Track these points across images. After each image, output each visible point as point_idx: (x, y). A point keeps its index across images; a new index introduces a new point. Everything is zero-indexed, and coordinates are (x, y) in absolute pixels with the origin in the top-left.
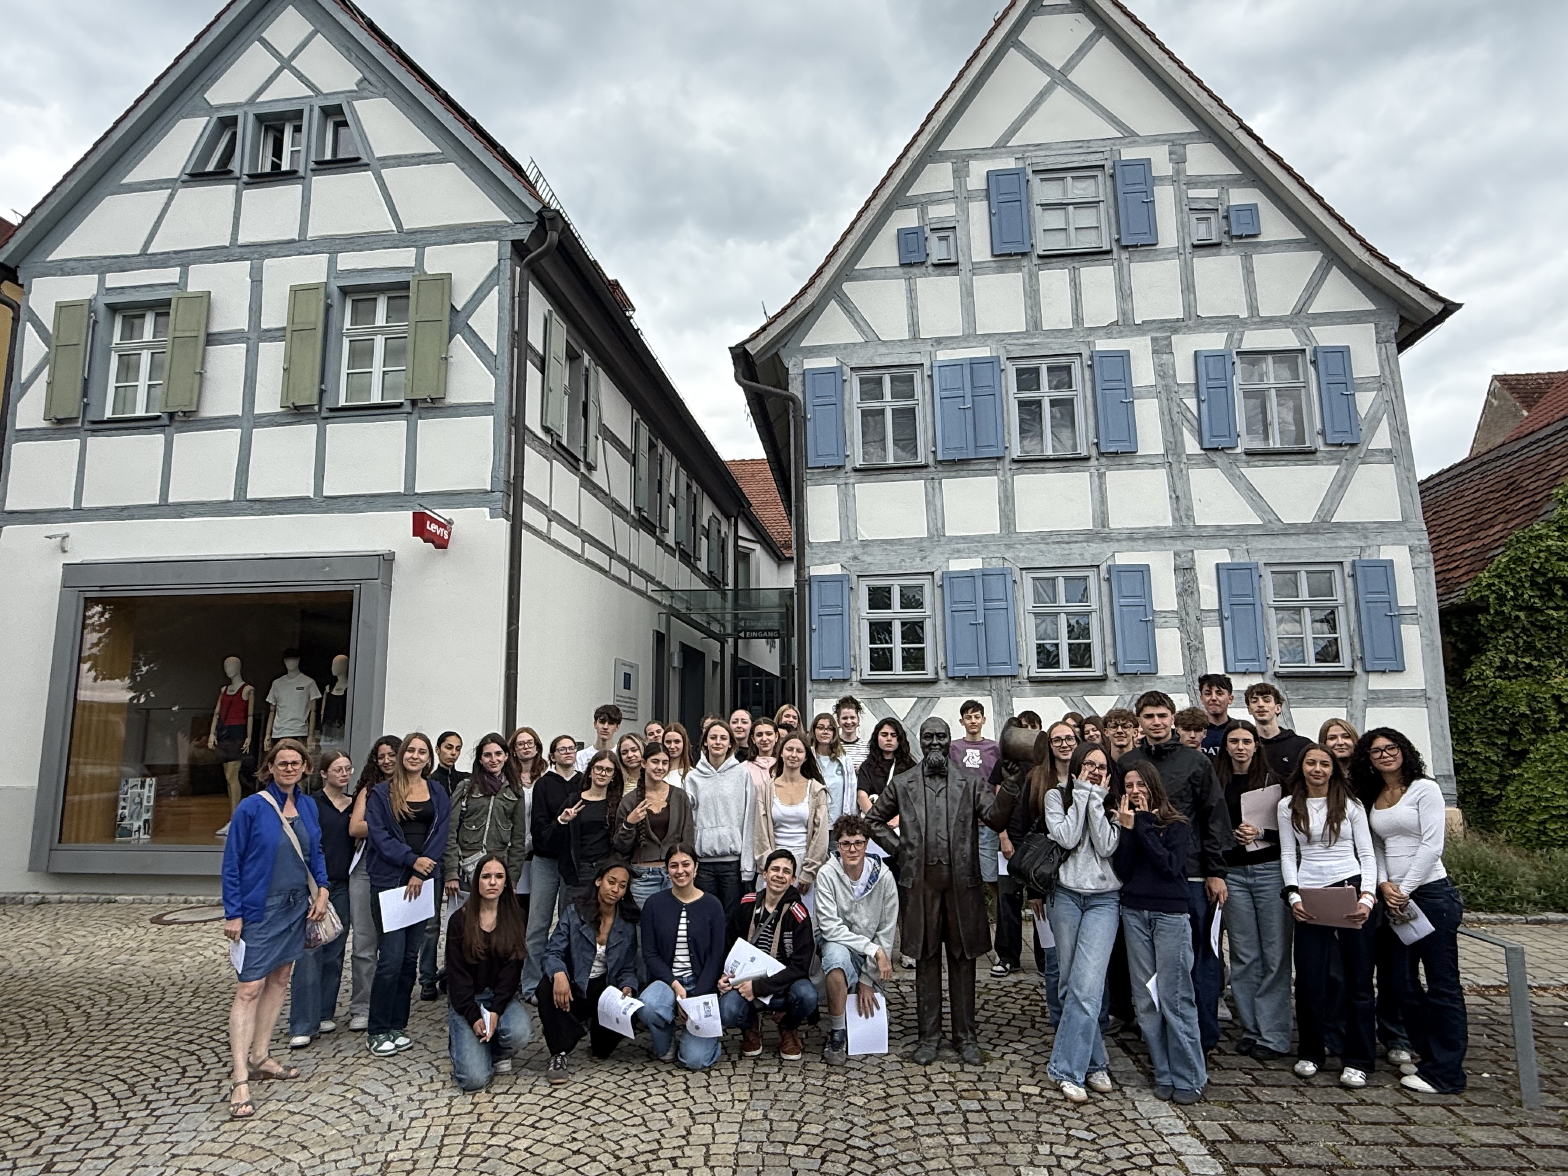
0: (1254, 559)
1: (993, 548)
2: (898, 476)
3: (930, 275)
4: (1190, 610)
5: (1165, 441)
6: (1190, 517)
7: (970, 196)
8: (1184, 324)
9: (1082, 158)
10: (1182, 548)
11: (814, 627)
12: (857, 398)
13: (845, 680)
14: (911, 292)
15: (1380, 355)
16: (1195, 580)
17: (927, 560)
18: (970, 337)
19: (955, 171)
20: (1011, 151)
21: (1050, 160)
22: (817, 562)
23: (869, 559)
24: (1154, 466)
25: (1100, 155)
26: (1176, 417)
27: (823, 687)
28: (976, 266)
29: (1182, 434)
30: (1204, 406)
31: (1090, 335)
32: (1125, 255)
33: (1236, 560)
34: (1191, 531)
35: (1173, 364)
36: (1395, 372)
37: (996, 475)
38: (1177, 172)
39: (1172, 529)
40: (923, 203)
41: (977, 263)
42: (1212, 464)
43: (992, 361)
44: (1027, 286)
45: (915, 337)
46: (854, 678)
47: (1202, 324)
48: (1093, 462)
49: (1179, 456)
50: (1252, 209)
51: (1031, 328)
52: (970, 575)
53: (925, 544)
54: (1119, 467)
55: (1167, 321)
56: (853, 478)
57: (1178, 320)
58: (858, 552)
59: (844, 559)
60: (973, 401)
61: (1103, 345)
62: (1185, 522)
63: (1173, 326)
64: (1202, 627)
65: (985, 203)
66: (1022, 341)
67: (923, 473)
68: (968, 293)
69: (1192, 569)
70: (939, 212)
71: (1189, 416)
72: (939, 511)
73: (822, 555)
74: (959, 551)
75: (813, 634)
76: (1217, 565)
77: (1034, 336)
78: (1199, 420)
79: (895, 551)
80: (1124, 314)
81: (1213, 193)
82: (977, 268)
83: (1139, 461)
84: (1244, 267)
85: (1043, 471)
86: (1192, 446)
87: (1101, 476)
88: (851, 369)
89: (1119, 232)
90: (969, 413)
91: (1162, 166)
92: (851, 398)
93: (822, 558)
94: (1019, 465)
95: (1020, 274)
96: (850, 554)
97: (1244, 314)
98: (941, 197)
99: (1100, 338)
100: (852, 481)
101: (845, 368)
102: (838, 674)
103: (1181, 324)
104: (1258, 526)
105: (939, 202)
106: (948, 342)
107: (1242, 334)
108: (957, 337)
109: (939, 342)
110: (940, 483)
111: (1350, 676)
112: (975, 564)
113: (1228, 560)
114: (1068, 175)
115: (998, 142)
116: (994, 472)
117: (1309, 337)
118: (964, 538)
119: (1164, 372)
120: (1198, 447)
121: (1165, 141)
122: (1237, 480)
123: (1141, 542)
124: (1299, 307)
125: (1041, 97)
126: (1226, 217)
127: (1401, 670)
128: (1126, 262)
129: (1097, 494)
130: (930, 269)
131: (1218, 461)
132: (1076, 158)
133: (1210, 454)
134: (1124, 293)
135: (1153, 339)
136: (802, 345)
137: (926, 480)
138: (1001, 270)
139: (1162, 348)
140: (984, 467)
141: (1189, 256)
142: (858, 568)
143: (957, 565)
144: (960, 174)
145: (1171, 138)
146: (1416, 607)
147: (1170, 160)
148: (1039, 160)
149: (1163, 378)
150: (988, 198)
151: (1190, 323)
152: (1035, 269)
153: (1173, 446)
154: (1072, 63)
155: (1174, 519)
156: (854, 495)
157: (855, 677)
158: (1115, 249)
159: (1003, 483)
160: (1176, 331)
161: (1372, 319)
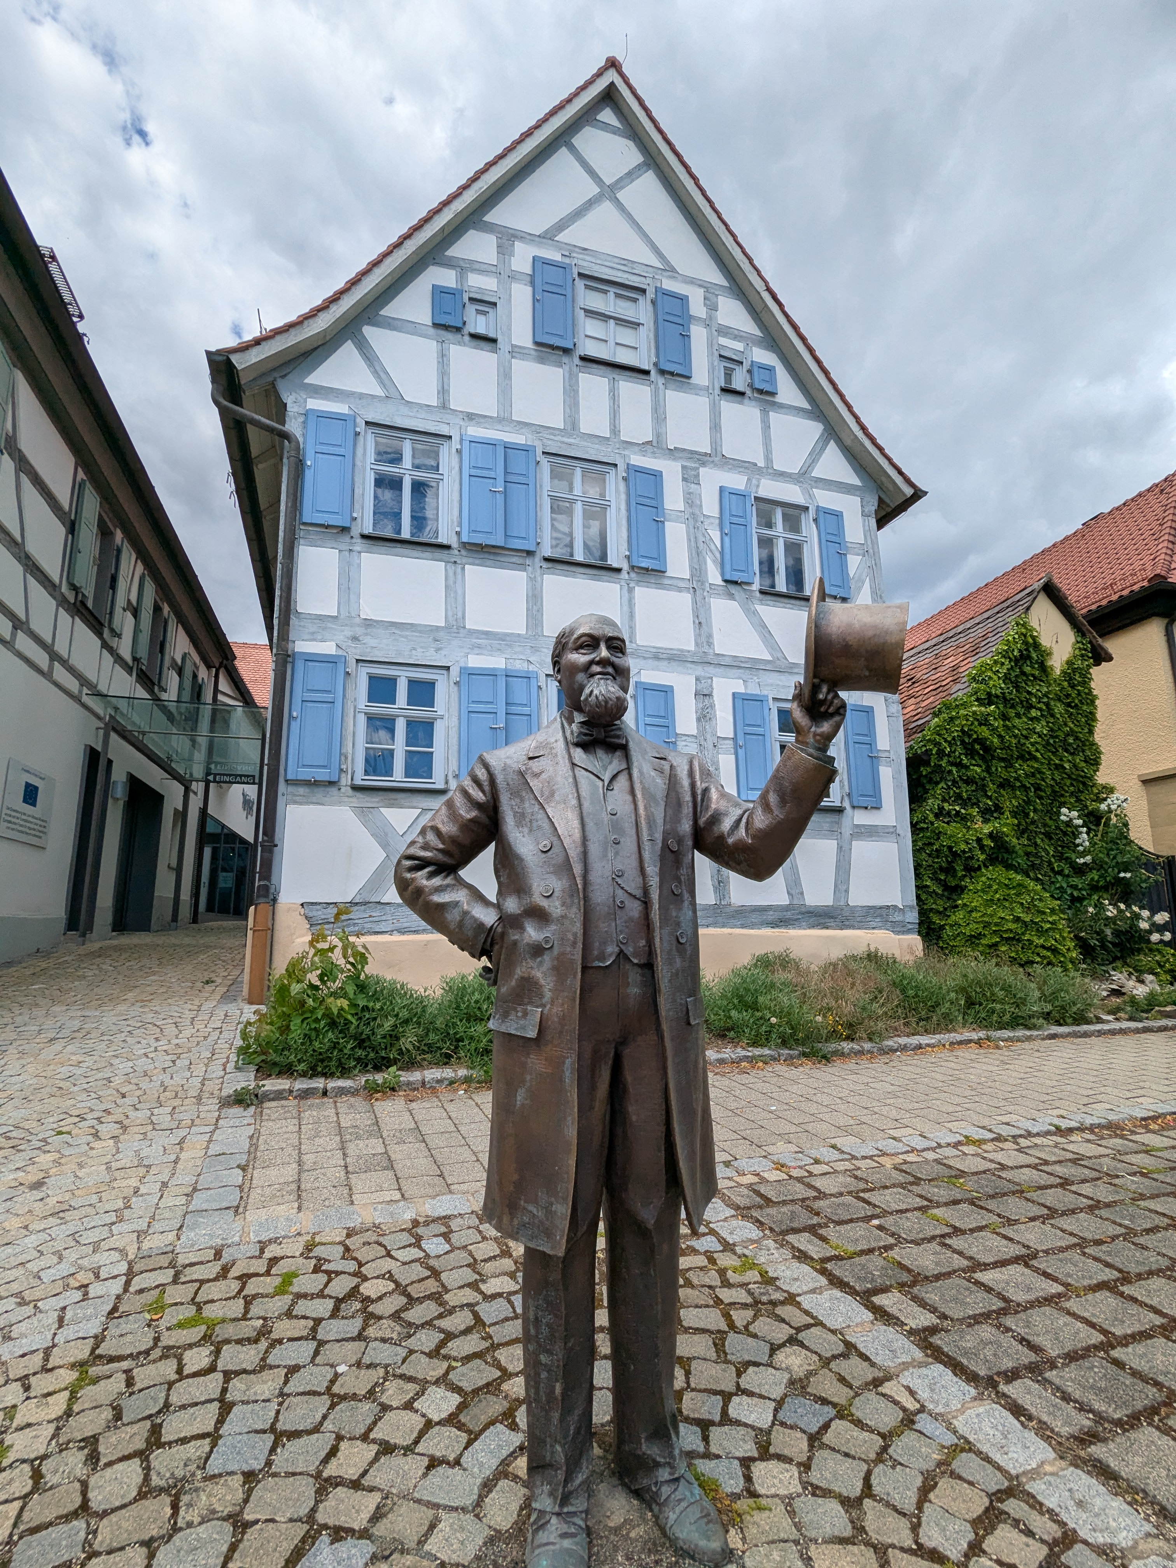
0: (765, 693)
1: (518, 649)
2: (415, 553)
3: (465, 345)
4: (708, 737)
5: (692, 568)
6: (710, 644)
7: (513, 276)
8: (711, 459)
9: (626, 276)
10: (703, 674)
11: (295, 714)
12: (371, 456)
13: (331, 783)
14: (443, 357)
15: (864, 526)
16: (712, 706)
17: (443, 652)
18: (503, 420)
19: (499, 247)
20: (560, 246)
21: (596, 268)
22: (306, 637)
23: (371, 642)
24: (680, 589)
25: (643, 279)
26: (701, 545)
27: (301, 790)
28: (516, 350)
29: (706, 563)
30: (727, 539)
31: (625, 449)
32: (661, 381)
33: (749, 692)
34: (710, 658)
35: (700, 495)
36: (875, 542)
37: (525, 570)
38: (710, 318)
39: (695, 654)
40: (462, 267)
41: (516, 346)
42: (731, 597)
43: (526, 450)
44: (567, 383)
45: (444, 406)
46: (343, 782)
47: (726, 463)
48: (624, 575)
49: (703, 583)
50: (770, 369)
51: (569, 428)
52: (492, 674)
53: (442, 634)
54: (648, 584)
55: (696, 453)
56: (359, 545)
57: (706, 454)
58: (359, 631)
59: (340, 638)
60: (505, 488)
61: (637, 460)
62: (706, 649)
63: (702, 459)
64: (718, 753)
65: (529, 289)
66: (559, 438)
67: (444, 554)
68: (505, 375)
69: (710, 695)
70: (478, 283)
71: (713, 547)
72: (460, 600)
73: (312, 630)
74: (479, 647)
75: (293, 723)
76: (734, 694)
77: (570, 436)
78: (722, 553)
79: (406, 637)
80: (658, 436)
81: (739, 346)
82: (516, 352)
83: (666, 582)
84: (763, 421)
85: (574, 575)
86: (714, 576)
87: (631, 590)
88: (367, 423)
89: (657, 356)
90: (500, 498)
91: (697, 308)
92: (365, 454)
93: (313, 633)
94: (550, 565)
95: (561, 370)
96: (348, 632)
97: (761, 464)
98: (483, 267)
99: (635, 453)
100: (357, 548)
101: (358, 420)
102: (322, 775)
103: (708, 458)
104: (769, 662)
105: (481, 272)
106: (482, 420)
107: (759, 480)
108: (491, 417)
109: (471, 417)
110: (463, 569)
111: (840, 811)
112: (497, 662)
113: (742, 690)
114: (612, 290)
115: (546, 232)
116: (522, 567)
117: (811, 497)
118: (487, 634)
119: (691, 500)
120: (720, 578)
121: (700, 286)
122: (752, 614)
123: (665, 663)
124: (804, 469)
125: (590, 204)
126: (749, 371)
127: (878, 808)
128: (661, 387)
129: (626, 608)
130: (467, 338)
131: (737, 597)
132: (620, 274)
133: (730, 587)
134: (659, 416)
135: (684, 467)
136: (306, 381)
137: (447, 562)
138: (541, 360)
139: (690, 478)
140: (514, 560)
141: (717, 398)
142: (358, 651)
143: (476, 661)
144: (504, 250)
145: (706, 285)
146: (889, 751)
147: (705, 304)
148: (585, 264)
149: (691, 506)
150: (532, 283)
151: (716, 459)
152: (575, 369)
153: (698, 573)
154: (620, 183)
155: (697, 644)
156: (359, 565)
157: (345, 780)
158: (653, 373)
159: (532, 580)
160: (704, 464)
161: (858, 493)
